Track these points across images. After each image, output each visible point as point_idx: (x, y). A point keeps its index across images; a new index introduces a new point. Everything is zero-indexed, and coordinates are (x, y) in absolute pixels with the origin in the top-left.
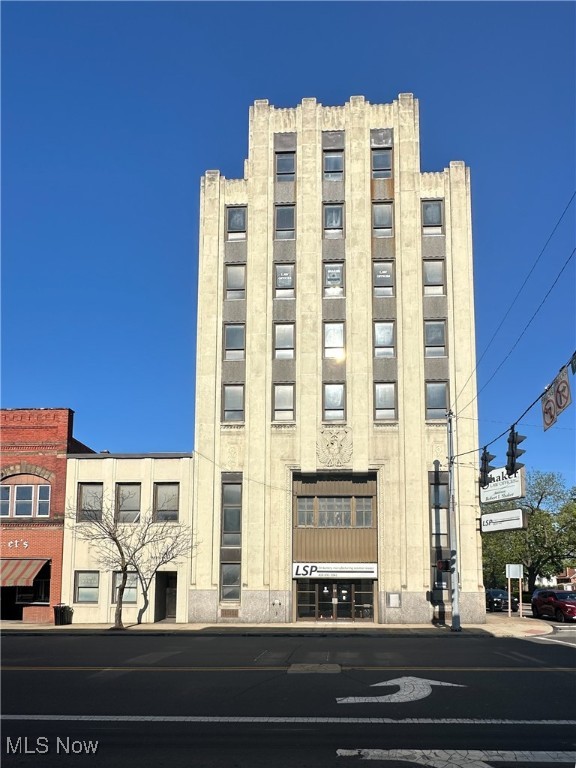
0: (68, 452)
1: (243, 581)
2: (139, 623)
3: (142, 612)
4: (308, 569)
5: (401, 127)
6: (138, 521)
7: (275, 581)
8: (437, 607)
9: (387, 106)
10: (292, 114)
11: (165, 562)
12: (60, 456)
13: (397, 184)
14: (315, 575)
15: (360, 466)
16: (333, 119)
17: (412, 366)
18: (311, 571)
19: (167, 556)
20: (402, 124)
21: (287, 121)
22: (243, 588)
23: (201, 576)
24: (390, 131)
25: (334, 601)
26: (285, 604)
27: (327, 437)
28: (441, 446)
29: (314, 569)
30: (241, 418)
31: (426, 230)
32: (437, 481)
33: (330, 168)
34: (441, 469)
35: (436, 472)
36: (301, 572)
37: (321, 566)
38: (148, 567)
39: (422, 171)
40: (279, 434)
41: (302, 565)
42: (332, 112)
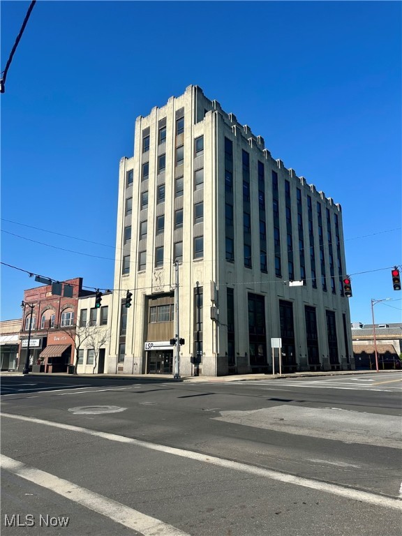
0: (79, 296)
1: (125, 353)
2: (94, 374)
3: (95, 368)
4: (150, 345)
5: (187, 104)
6: (95, 326)
7: (136, 352)
8: (196, 366)
9: (182, 96)
10: (149, 118)
11: (103, 344)
12: (76, 299)
14: (152, 348)
15: (167, 290)
16: (163, 113)
19: (103, 342)
21: (147, 122)
23: (112, 350)
24: (183, 108)
25: (163, 362)
26: (138, 364)
27: (156, 276)
28: (199, 273)
29: (152, 345)
30: (128, 272)
31: (198, 154)
32: (198, 292)
33: (162, 138)
34: (199, 286)
35: (198, 288)
36: (148, 347)
37: (155, 344)
38: (97, 347)
39: (195, 123)
40: (141, 277)
41: (148, 343)
42: (163, 110)
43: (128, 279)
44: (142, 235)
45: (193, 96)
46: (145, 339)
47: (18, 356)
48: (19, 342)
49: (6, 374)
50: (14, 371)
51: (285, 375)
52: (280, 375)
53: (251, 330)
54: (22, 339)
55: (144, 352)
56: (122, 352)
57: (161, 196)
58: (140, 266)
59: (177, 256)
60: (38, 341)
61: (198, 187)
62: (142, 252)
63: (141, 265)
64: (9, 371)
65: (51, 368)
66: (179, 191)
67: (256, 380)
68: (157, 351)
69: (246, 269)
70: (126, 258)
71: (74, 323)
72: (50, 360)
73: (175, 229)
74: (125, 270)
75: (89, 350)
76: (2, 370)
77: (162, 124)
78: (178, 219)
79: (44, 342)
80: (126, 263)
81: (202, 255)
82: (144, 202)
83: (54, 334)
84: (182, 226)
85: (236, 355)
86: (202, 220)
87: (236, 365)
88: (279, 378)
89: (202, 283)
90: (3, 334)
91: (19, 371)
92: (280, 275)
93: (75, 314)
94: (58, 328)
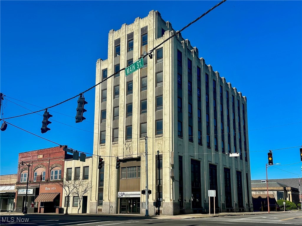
0: (65, 159)
1: (103, 199)
2: (78, 213)
3: (79, 209)
4: (122, 194)
5: (150, 24)
6: (79, 180)
7: (112, 199)
8: (157, 208)
9: (146, 18)
10: (119, 31)
11: (85, 193)
12: (63, 160)
13: (148, 47)
14: (124, 196)
15: (135, 156)
16: (131, 29)
17: (151, 116)
18: (123, 195)
19: (85, 191)
20: (150, 23)
21: (118, 35)
22: (103, 201)
23: (93, 197)
24: (147, 27)
25: (131, 206)
26: (114, 207)
27: (127, 146)
28: (160, 145)
29: (124, 194)
30: (105, 142)
31: (158, 61)
32: (159, 159)
33: (130, 47)
34: (160, 154)
35: (159, 155)
36: (120, 195)
37: (126, 193)
38: (81, 195)
39: (156, 39)
40: (114, 146)
41: (120, 193)
42: (130, 26)
43: (104, 148)
44: (116, 116)
45: (155, 18)
46: (118, 190)
47: (15, 201)
48: (15, 191)
49: (5, 214)
50: (12, 211)
51: (217, 215)
52: (215, 214)
53: (192, 185)
54: (18, 188)
55: (118, 198)
56: (100, 198)
57: (129, 89)
58: (113, 138)
59: (143, 132)
60: (32, 190)
61: (158, 84)
62: (115, 129)
63: (115, 138)
64: (8, 211)
65: (42, 210)
66: (143, 87)
67: (201, 218)
68: (127, 198)
69: (190, 142)
70: (102, 133)
71: (61, 177)
72: (42, 204)
73: (140, 114)
74: (102, 141)
75: (74, 197)
76: (2, 211)
77: (130, 37)
78: (143, 106)
79: (37, 191)
80: (102, 136)
81: (162, 133)
82: (116, 93)
83: (44, 185)
84: (146, 112)
85: (184, 201)
86: (162, 108)
87: (184, 208)
88: (214, 217)
89: (162, 152)
90: (2, 185)
91: (17, 211)
92: (210, 147)
93: (62, 172)
94: (48, 181)
